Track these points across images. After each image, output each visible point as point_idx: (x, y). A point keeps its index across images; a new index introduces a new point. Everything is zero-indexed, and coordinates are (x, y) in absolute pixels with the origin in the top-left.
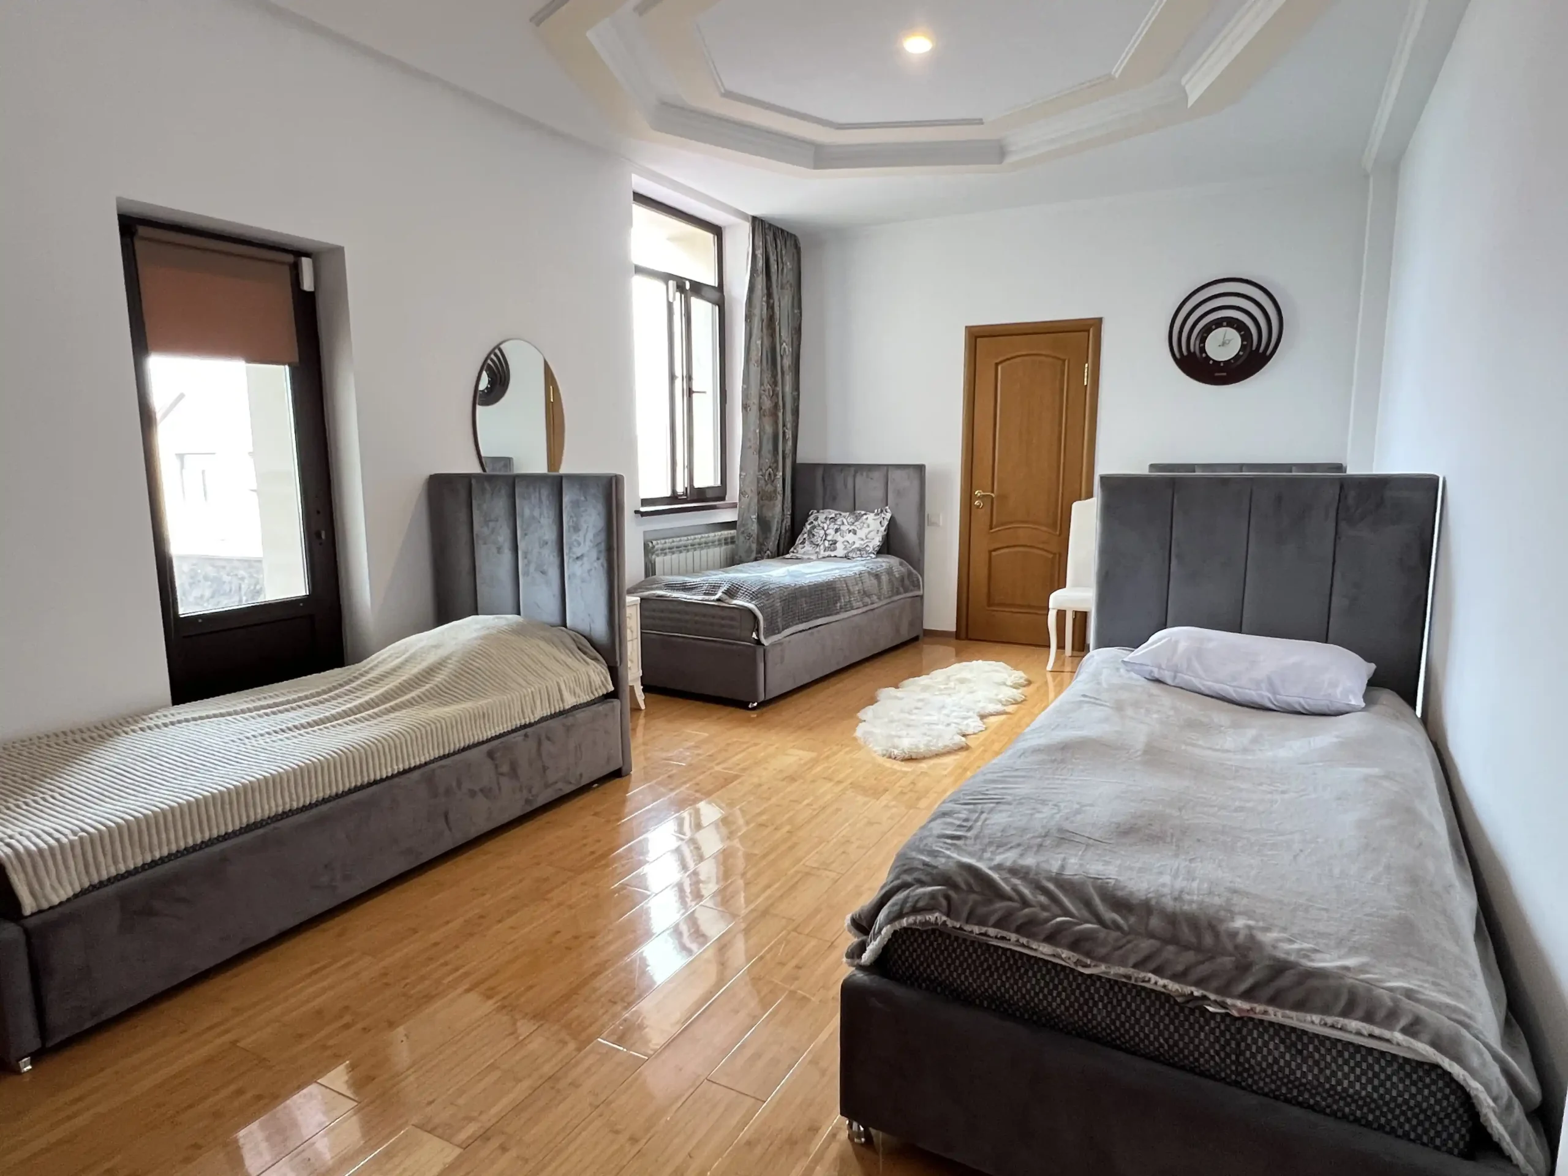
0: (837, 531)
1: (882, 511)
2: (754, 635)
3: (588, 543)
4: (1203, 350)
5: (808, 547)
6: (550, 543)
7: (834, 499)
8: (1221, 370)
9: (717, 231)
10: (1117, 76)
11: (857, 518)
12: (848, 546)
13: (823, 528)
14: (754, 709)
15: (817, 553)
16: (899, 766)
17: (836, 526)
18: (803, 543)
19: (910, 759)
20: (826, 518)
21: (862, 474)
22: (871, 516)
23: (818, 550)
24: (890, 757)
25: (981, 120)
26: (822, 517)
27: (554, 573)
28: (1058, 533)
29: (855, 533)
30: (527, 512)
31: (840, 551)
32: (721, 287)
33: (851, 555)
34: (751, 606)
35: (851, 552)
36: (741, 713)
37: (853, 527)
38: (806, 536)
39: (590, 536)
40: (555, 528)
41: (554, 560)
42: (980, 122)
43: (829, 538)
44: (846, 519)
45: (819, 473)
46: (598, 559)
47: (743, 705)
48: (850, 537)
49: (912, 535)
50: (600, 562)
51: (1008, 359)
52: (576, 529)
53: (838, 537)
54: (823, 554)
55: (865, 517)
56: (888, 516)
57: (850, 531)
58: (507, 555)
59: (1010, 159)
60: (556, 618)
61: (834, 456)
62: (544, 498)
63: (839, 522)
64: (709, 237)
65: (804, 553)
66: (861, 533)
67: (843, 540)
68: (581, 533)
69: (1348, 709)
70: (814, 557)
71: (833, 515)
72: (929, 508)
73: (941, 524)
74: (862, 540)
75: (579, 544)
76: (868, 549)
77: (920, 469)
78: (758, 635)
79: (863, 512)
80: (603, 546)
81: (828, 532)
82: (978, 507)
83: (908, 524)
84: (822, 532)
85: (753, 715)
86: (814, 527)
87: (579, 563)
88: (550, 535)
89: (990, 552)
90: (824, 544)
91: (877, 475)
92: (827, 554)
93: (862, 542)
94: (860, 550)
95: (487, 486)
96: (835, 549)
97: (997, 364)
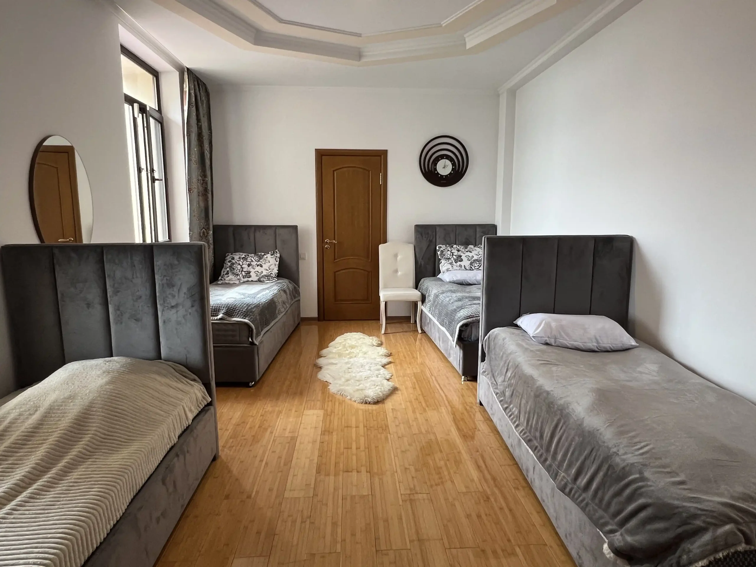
0: (249, 265)
1: (274, 252)
2: (250, 340)
3: (182, 295)
4: (436, 169)
5: (231, 276)
6: (144, 297)
7: (242, 246)
8: (444, 179)
9: (155, 74)
10: (444, 25)
11: (260, 258)
12: (259, 274)
13: (239, 264)
14: (253, 386)
15: (238, 279)
16: (375, 407)
17: (248, 263)
18: (227, 273)
19: (377, 402)
20: (239, 258)
21: (260, 231)
22: (269, 256)
23: (238, 277)
24: (366, 403)
25: (361, 34)
26: (236, 257)
27: (148, 320)
28: (370, 261)
29: (261, 266)
30: (118, 274)
31: (254, 277)
32: (160, 110)
33: (261, 279)
34: (246, 321)
35: (262, 277)
36: (244, 391)
37: (259, 263)
38: (228, 269)
39: (184, 290)
40: (148, 285)
41: (148, 310)
42: (359, 35)
43: (244, 270)
44: (252, 258)
45: (231, 230)
46: (192, 306)
47: (246, 385)
48: (258, 269)
49: (293, 265)
50: (194, 309)
51: (341, 168)
52: (171, 285)
53: (250, 269)
54: (243, 280)
55: (265, 256)
56: (278, 255)
57: (258, 265)
58: (97, 310)
59: (364, 60)
60: (152, 354)
61: (239, 220)
62: (136, 263)
63: (249, 260)
64: (150, 76)
65: (230, 280)
66: (265, 266)
67: (255, 271)
68: (175, 289)
69: (631, 347)
70: (237, 282)
71: (244, 256)
72: (300, 251)
73: (306, 259)
74: (267, 270)
75: (174, 296)
76: (272, 275)
77: (295, 228)
78: (252, 339)
79: (263, 254)
80: (197, 297)
81: (243, 266)
82: (327, 248)
83: (290, 261)
84: (239, 267)
85: (252, 390)
86: (233, 264)
87: (174, 311)
88: (144, 292)
89: (335, 272)
90: (241, 273)
91: (270, 232)
92: (246, 279)
93: (268, 272)
94: (267, 276)
95: (73, 255)
96: (250, 277)
97: (334, 171)
